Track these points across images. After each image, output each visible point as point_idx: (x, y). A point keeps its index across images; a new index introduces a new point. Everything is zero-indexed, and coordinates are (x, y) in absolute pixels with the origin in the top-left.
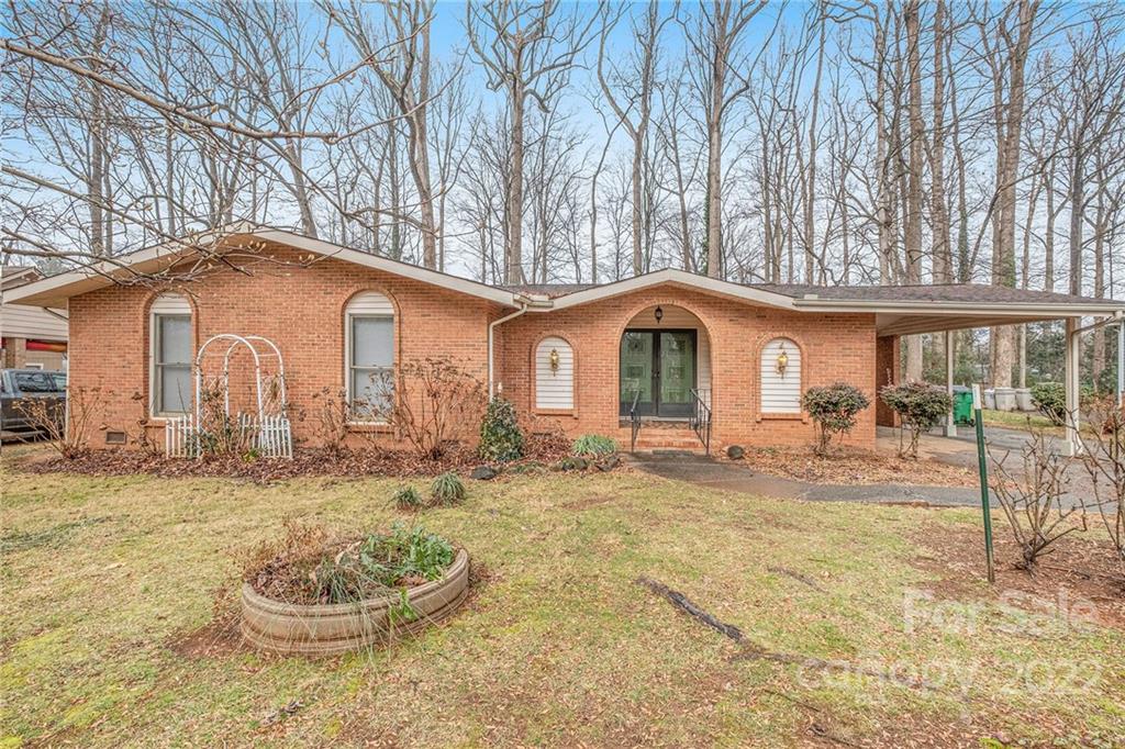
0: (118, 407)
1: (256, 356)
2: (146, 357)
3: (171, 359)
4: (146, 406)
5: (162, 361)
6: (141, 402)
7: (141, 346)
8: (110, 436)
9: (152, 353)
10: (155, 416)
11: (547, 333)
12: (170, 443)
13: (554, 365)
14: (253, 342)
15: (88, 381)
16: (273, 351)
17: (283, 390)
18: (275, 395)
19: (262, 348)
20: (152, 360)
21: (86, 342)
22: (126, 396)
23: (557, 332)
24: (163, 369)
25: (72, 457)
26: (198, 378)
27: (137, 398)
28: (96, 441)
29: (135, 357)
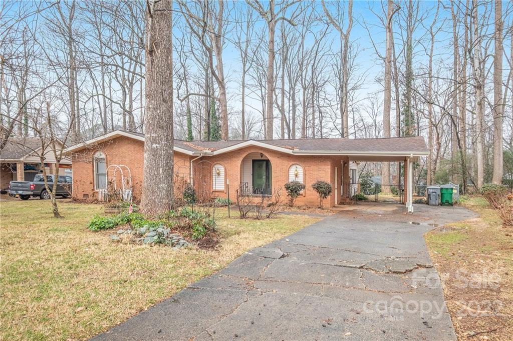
0: (86, 187)
1: (122, 171)
2: (93, 171)
3: (100, 172)
4: (94, 186)
5: (98, 172)
6: (92, 185)
7: (92, 168)
8: (84, 195)
9: (95, 170)
10: (97, 189)
11: (215, 163)
12: (100, 197)
13: (219, 174)
14: (122, 167)
15: (78, 178)
16: (127, 169)
17: (131, 181)
18: (128, 183)
19: (124, 169)
20: (95, 172)
21: (76, 167)
22: (88, 183)
23: (218, 162)
24: (98, 175)
25: (75, 200)
26: (107, 178)
27: (91, 183)
28: (81, 197)
29: (90, 171)
